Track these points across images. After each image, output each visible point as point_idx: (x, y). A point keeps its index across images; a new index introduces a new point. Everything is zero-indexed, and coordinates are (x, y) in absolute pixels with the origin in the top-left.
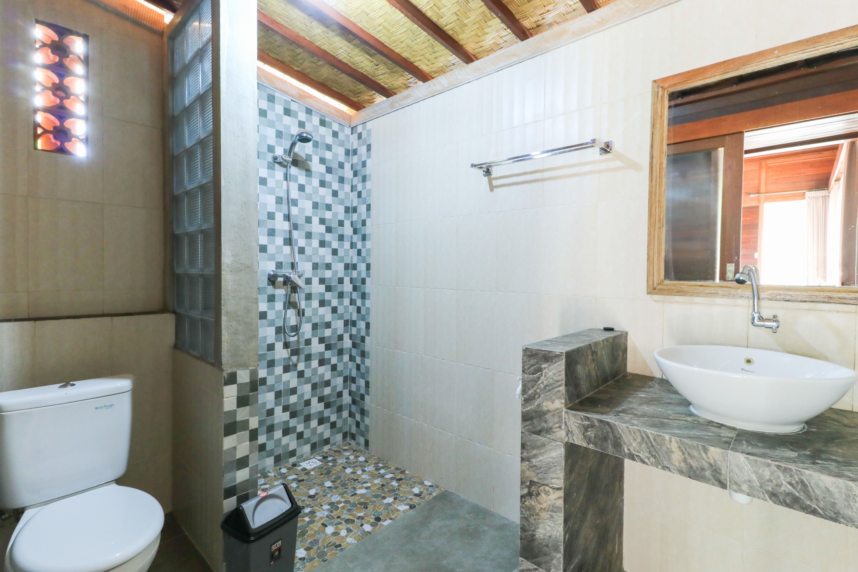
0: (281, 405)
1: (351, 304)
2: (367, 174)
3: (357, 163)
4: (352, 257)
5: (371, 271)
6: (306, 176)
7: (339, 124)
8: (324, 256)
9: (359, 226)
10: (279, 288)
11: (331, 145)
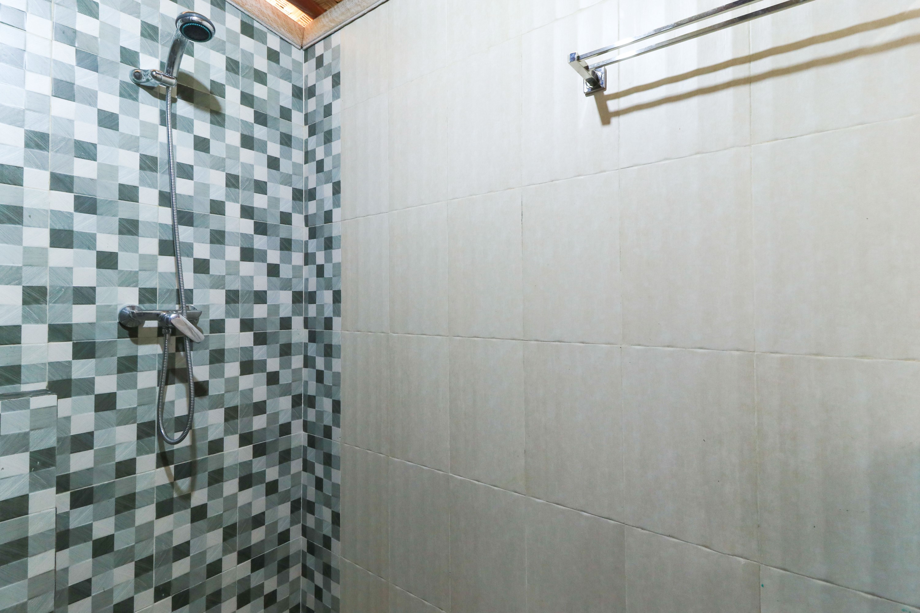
0: (150, 587)
1: (306, 366)
2: (333, 127)
3: (314, 111)
4: (307, 280)
5: (342, 305)
6: (212, 122)
7: (281, 38)
8: (252, 277)
9: (319, 223)
10: (148, 341)
11: (266, 74)
